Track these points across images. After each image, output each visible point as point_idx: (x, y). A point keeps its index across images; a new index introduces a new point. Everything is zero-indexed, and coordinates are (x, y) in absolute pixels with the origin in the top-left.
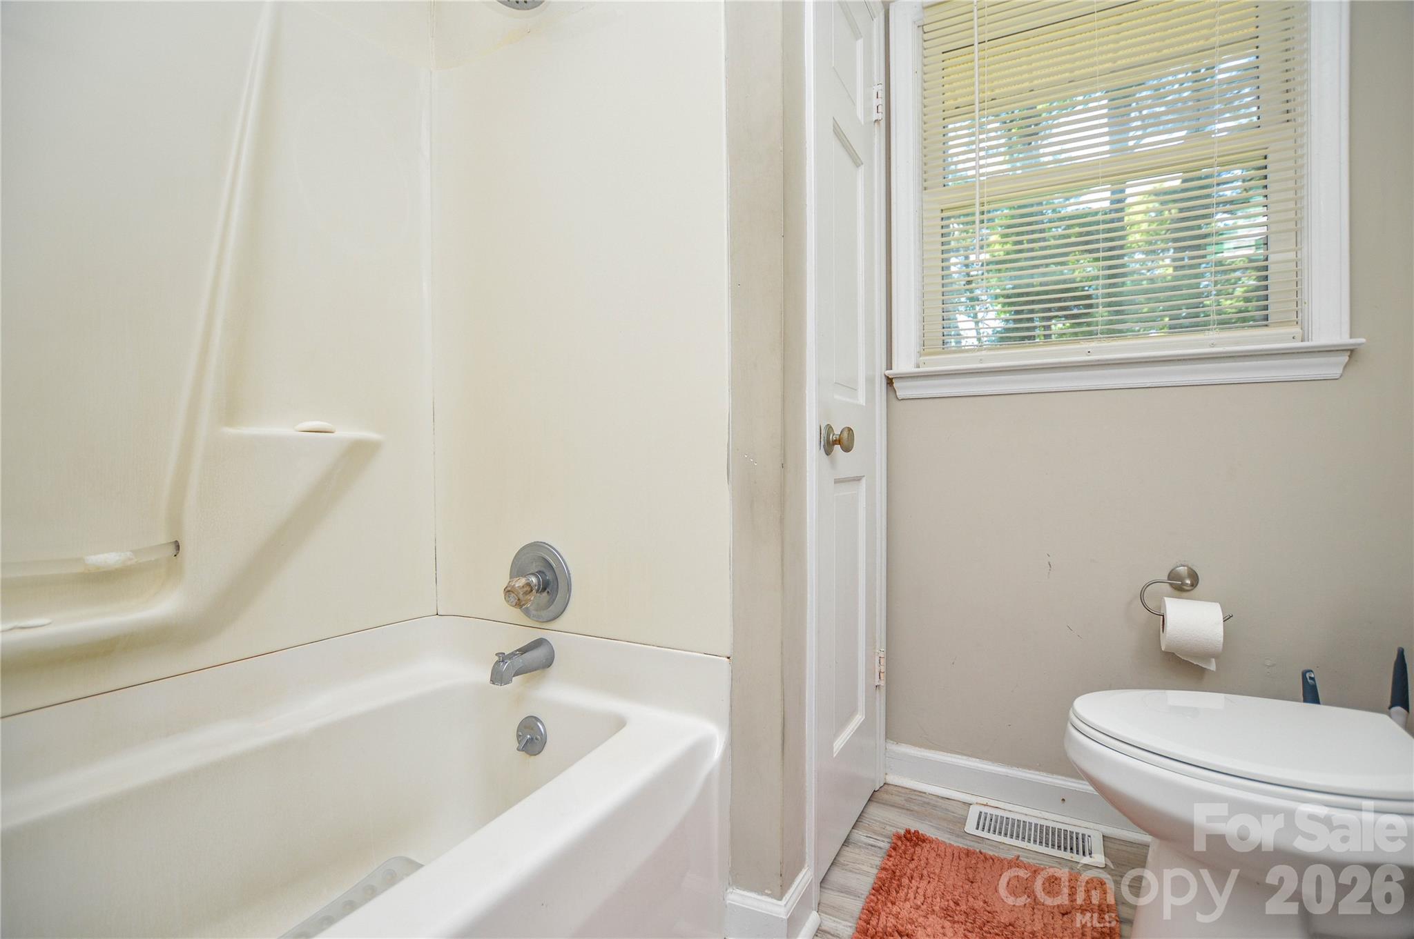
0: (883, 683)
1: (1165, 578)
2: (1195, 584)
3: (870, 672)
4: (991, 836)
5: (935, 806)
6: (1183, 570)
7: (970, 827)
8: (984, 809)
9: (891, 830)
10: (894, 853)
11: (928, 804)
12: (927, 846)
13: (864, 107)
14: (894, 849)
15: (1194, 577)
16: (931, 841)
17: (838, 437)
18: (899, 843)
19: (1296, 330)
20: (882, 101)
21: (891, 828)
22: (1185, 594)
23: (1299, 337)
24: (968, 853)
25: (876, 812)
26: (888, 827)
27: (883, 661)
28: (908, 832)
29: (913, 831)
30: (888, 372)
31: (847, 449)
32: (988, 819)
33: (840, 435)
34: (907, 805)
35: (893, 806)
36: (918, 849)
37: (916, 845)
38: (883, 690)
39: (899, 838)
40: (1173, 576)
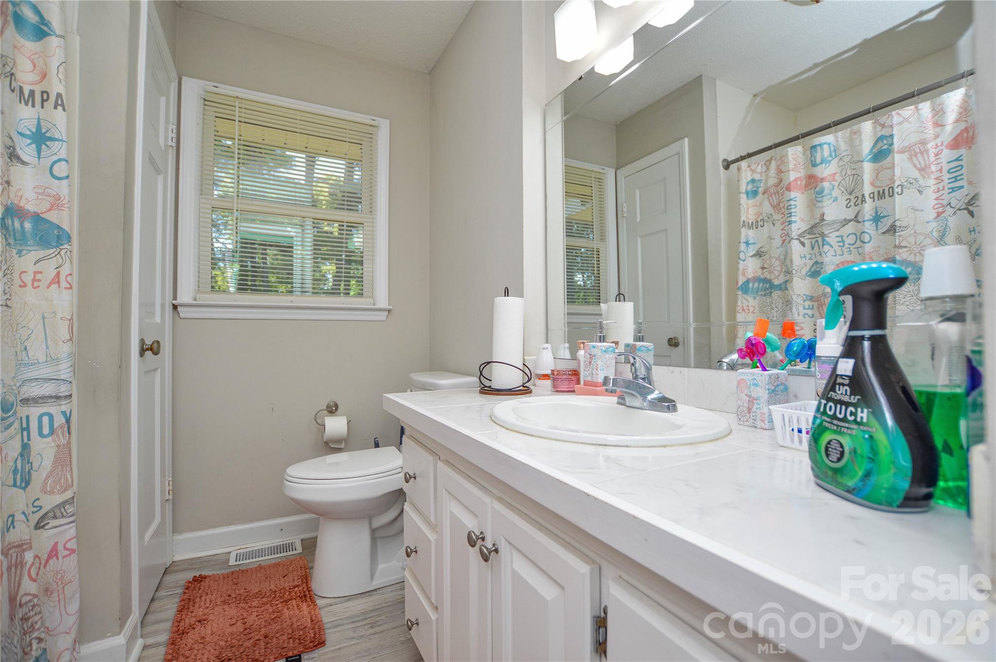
0: (171, 497)
1: (325, 408)
2: (336, 410)
3: (163, 492)
4: (245, 562)
5: (209, 561)
6: (331, 404)
7: (232, 562)
8: (239, 552)
9: (182, 583)
10: (187, 591)
11: (205, 561)
12: (207, 580)
13: (164, 137)
14: (187, 589)
15: (336, 406)
16: (210, 577)
17: (150, 347)
18: (190, 585)
19: (371, 301)
20: (174, 135)
21: (181, 582)
22: (333, 414)
23: (372, 303)
24: (232, 573)
25: (169, 578)
26: (180, 582)
27: (171, 483)
28: (195, 577)
29: (198, 576)
30: (174, 302)
31: (156, 353)
32: (242, 555)
33: (151, 345)
34: (190, 567)
35: (182, 570)
36: (202, 583)
37: (201, 581)
38: (171, 502)
39: (190, 582)
40: (328, 406)
